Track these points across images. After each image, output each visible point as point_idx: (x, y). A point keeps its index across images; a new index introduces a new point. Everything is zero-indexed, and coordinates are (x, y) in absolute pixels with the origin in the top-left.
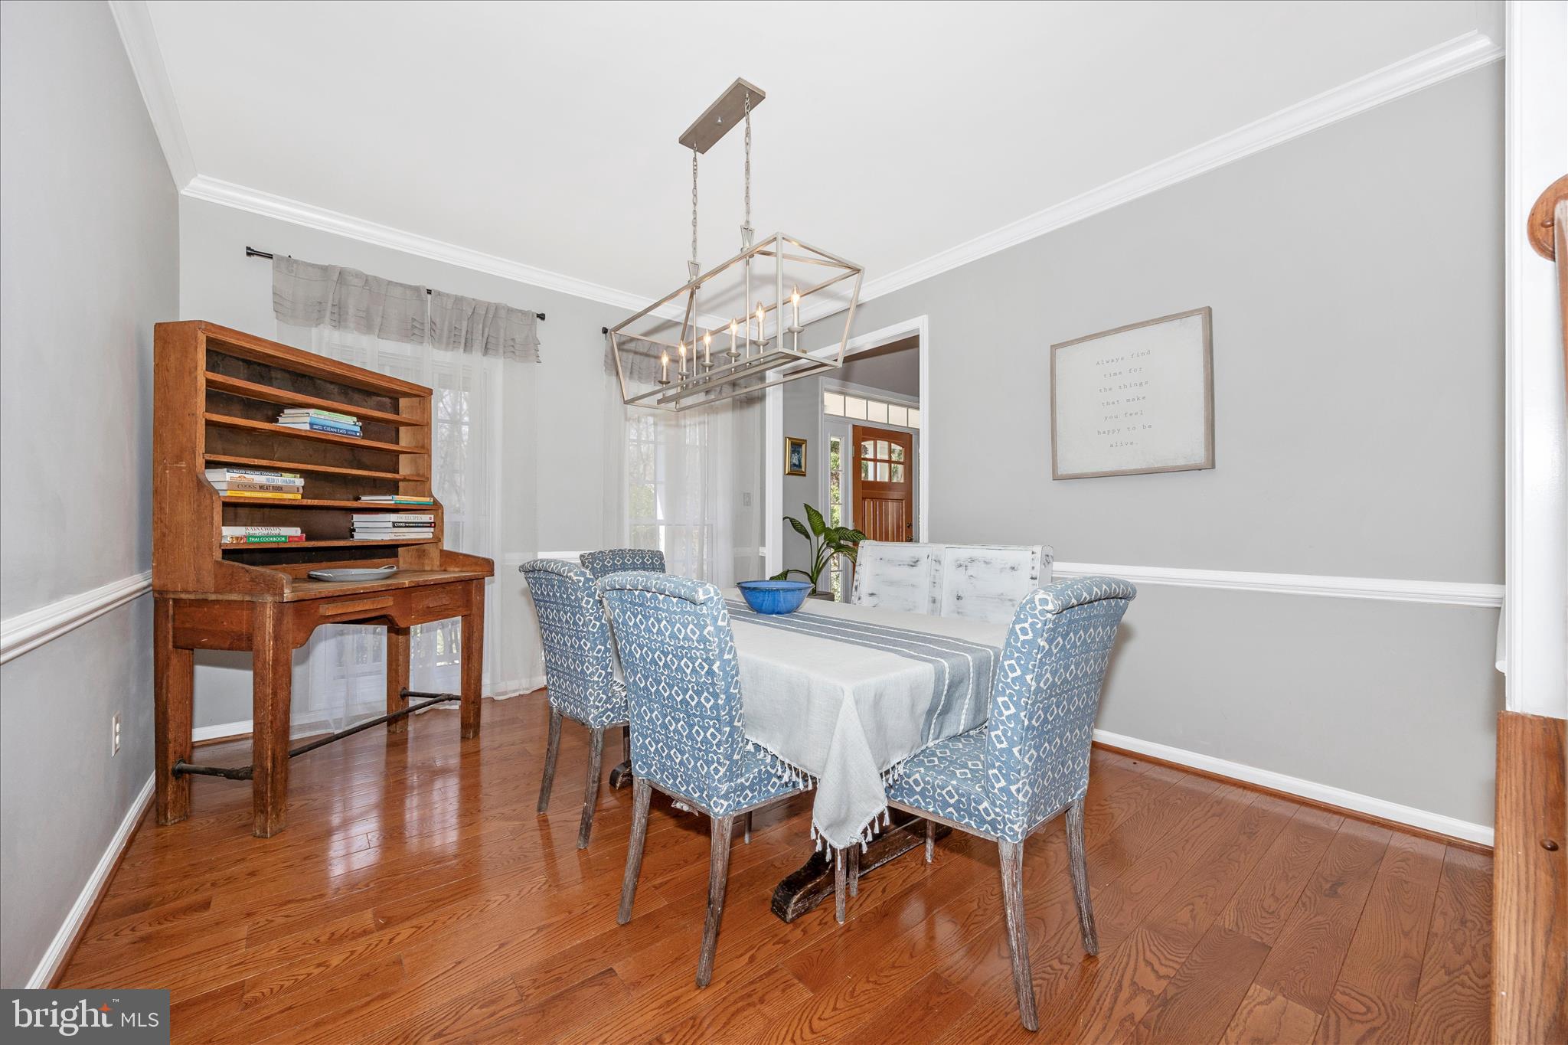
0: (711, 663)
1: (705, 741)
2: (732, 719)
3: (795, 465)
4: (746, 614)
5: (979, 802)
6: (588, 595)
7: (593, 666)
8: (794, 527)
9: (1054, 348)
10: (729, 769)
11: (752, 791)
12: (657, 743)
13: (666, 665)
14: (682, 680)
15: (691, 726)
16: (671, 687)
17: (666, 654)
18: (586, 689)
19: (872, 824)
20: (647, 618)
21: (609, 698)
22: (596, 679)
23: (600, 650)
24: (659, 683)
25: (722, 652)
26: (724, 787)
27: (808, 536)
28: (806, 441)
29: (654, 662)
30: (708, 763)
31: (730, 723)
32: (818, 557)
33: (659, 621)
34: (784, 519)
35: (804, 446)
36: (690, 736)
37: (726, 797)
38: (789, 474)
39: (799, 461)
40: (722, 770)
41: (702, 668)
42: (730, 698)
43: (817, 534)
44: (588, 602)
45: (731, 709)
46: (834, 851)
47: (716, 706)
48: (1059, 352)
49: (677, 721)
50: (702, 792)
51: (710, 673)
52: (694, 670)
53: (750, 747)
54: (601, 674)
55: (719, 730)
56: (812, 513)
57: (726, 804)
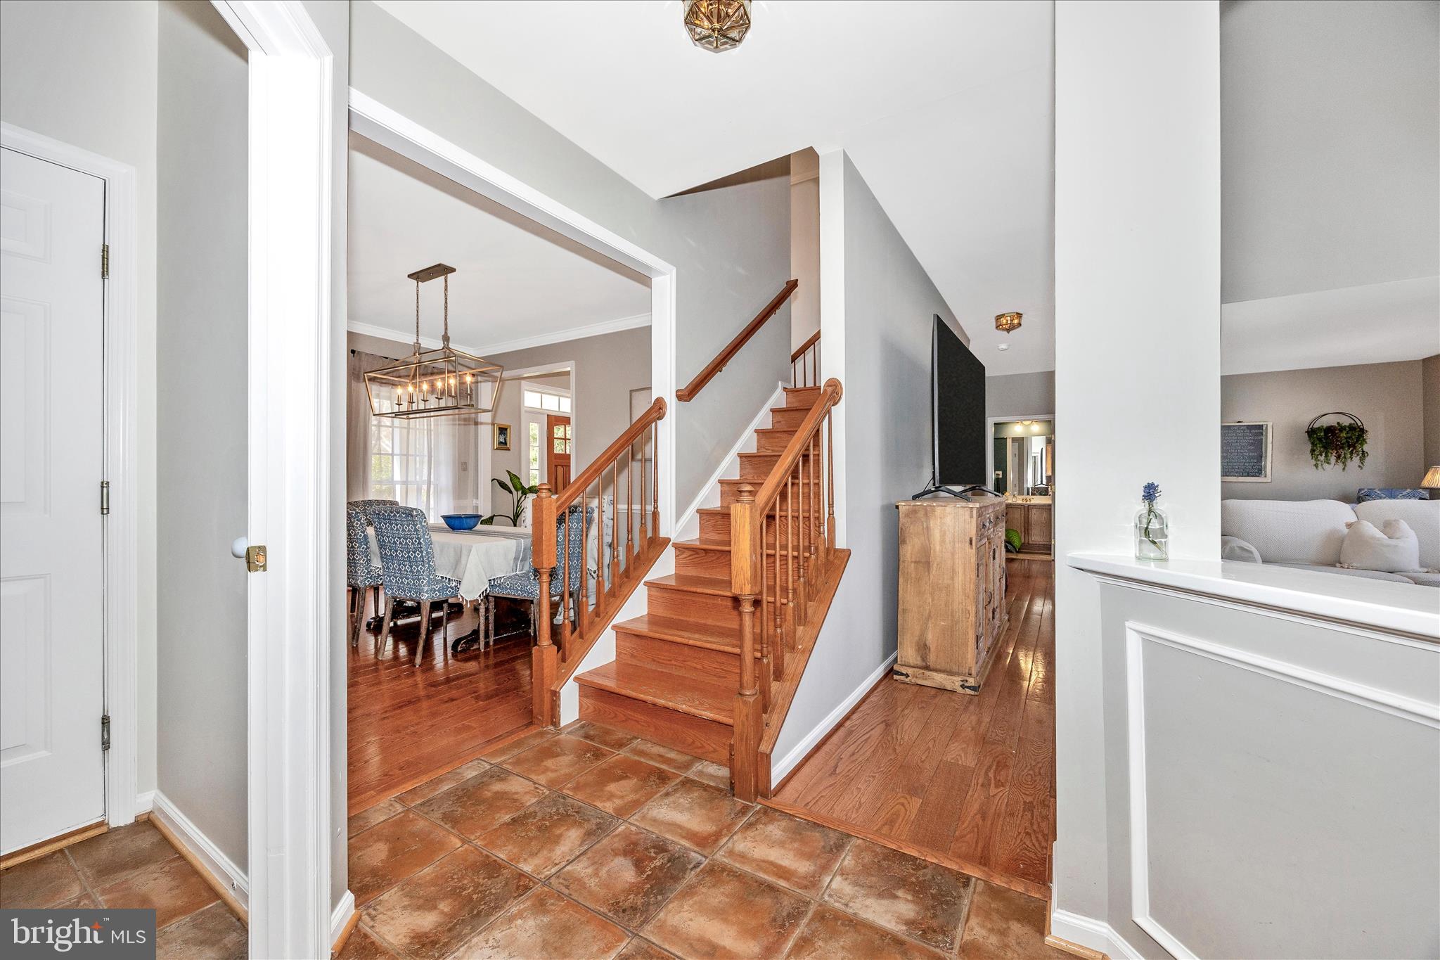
0: (419, 539)
1: (418, 571)
2: (429, 561)
3: (501, 443)
4: (447, 532)
5: (527, 587)
6: (357, 520)
7: (360, 555)
8: (501, 486)
9: (631, 391)
10: (428, 581)
11: (440, 593)
12: (396, 578)
13: (400, 543)
14: (408, 548)
15: (411, 567)
16: (402, 552)
17: (400, 538)
18: (356, 568)
19: (483, 593)
20: (391, 525)
21: (368, 573)
22: (361, 562)
23: (363, 548)
24: (396, 551)
25: (424, 535)
26: (426, 589)
27: (511, 492)
28: (510, 426)
29: (395, 542)
30: (419, 580)
31: (428, 563)
32: (518, 506)
33: (397, 525)
34: (492, 480)
35: (508, 430)
36: (411, 571)
37: (427, 592)
38: (497, 449)
39: (505, 440)
40: (425, 582)
41: (416, 541)
42: (428, 553)
43: (517, 490)
44: (357, 524)
45: (429, 557)
46: (466, 601)
47: (422, 556)
48: (634, 394)
49: (405, 566)
50: (417, 593)
51: (420, 543)
52: (413, 543)
53: (440, 578)
54: (364, 560)
55: (423, 566)
56: (513, 477)
57: (427, 595)
